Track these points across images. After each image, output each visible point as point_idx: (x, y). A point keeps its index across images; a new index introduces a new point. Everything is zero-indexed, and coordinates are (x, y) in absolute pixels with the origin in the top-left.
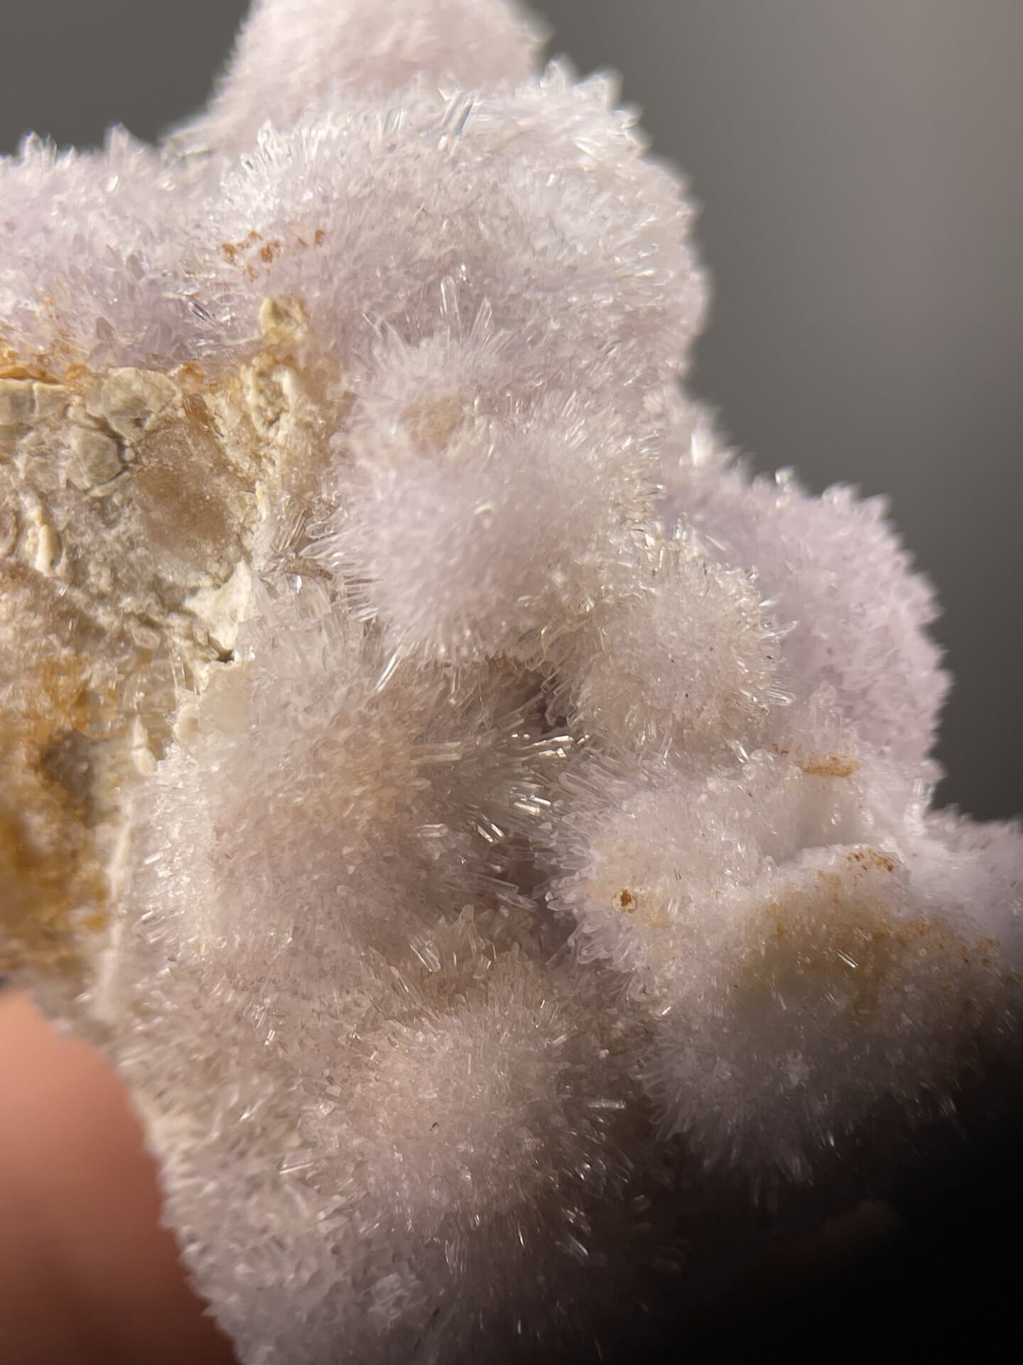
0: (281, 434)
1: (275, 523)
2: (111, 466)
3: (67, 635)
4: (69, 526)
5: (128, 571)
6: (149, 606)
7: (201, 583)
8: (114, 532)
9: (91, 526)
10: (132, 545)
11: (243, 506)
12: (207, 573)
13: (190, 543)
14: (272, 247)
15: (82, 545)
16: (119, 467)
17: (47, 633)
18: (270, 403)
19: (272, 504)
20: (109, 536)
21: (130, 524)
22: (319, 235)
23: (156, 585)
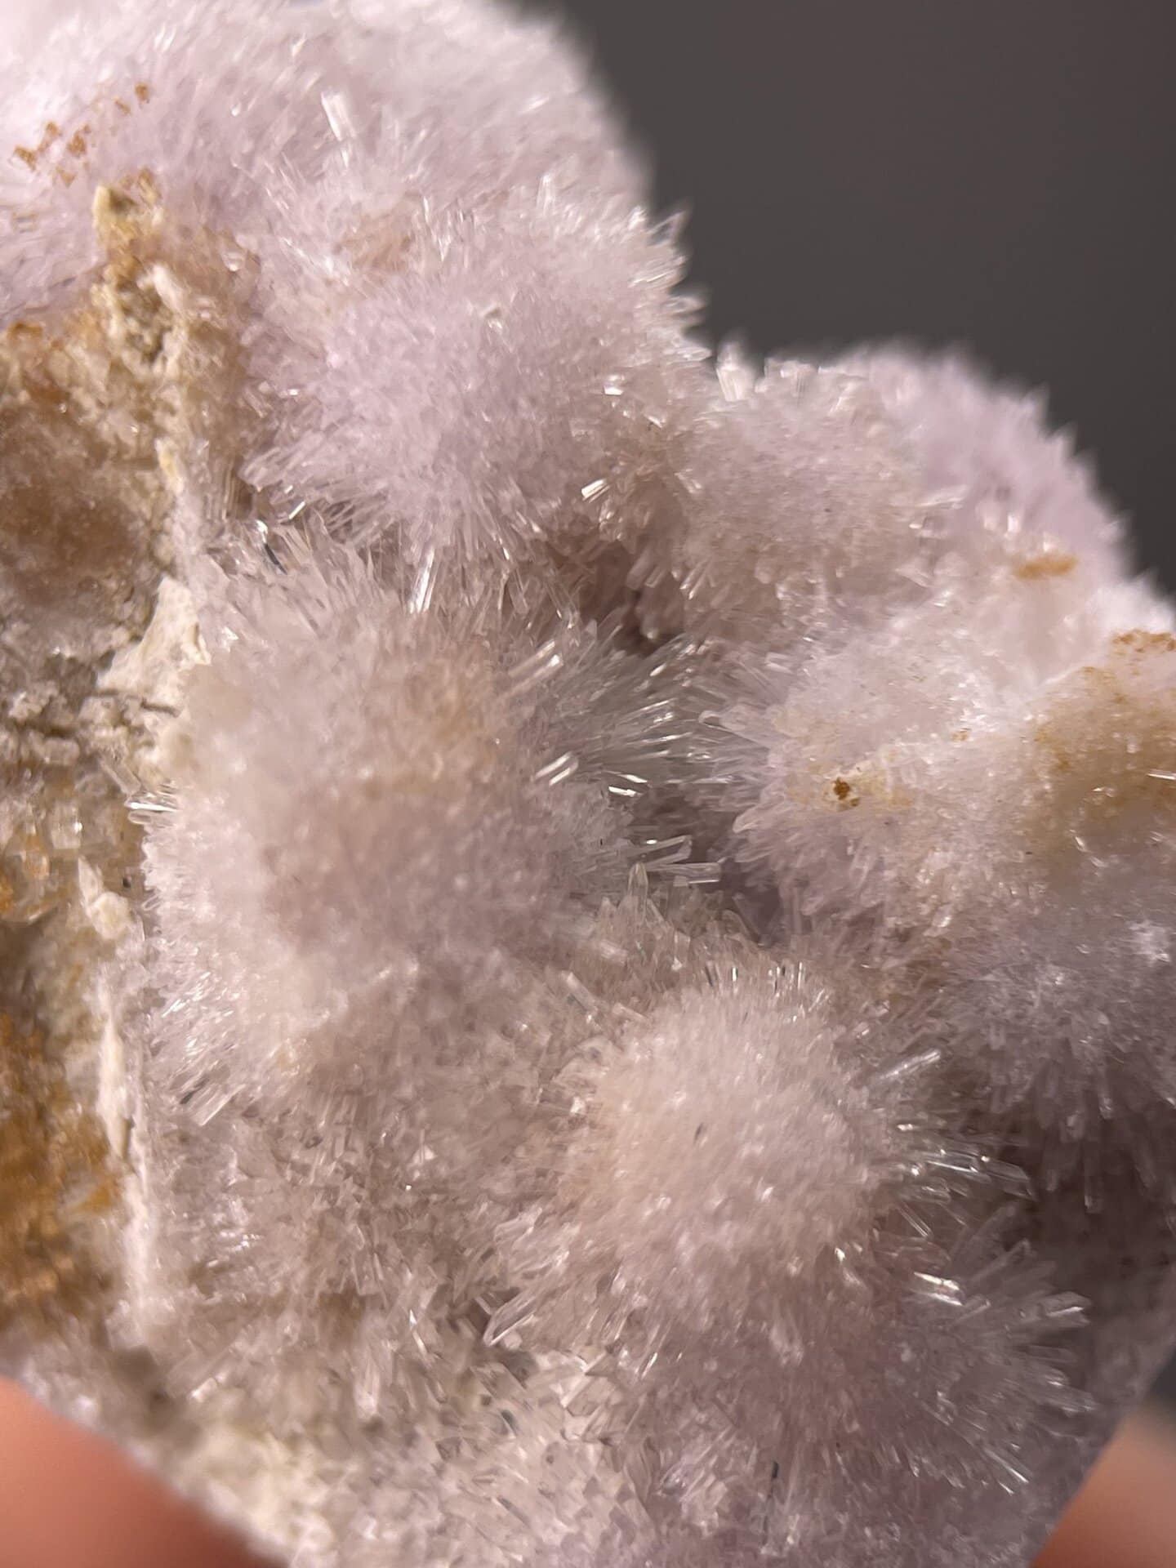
0: (172, 362)
1: (198, 488)
5: (7, 661)
6: (51, 699)
7: (113, 643)
11: (145, 493)
12: (120, 624)
13: (85, 585)
14: (82, 136)
18: (144, 324)
19: (188, 464)
22: (143, 91)
23: (52, 668)
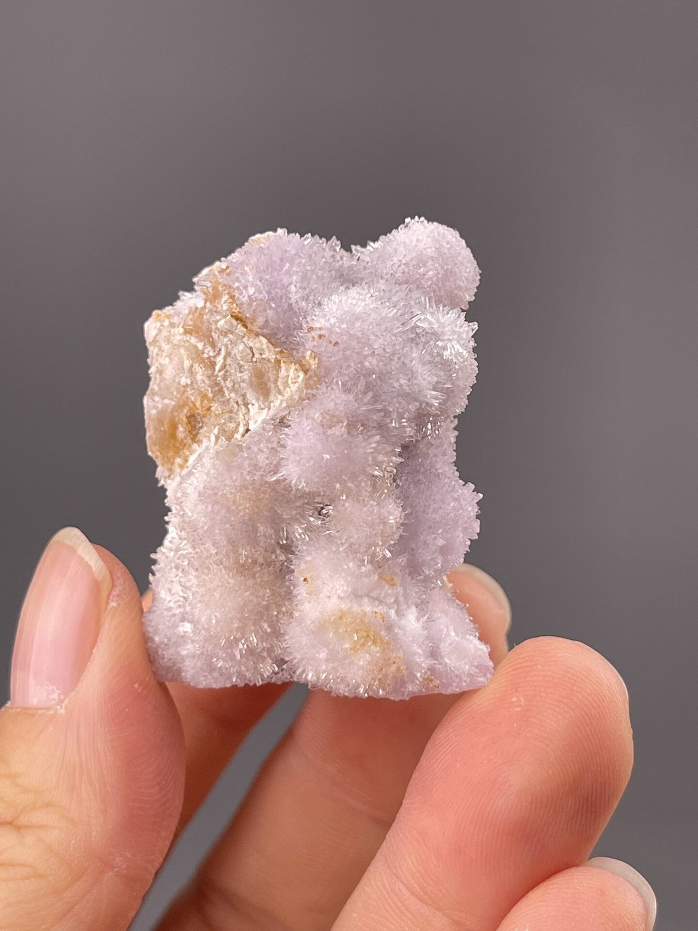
0: (293, 388)
1: (279, 409)
2: (248, 359)
3: (214, 390)
4: (230, 365)
5: (238, 387)
7: (255, 405)
8: (241, 375)
9: (235, 369)
10: (243, 381)
11: (275, 396)
12: (258, 403)
13: (258, 393)
14: (323, 335)
15: (230, 372)
16: (250, 361)
17: (209, 386)
19: (281, 403)
20: (239, 375)
21: (246, 376)
22: (336, 343)
23: (244, 396)
